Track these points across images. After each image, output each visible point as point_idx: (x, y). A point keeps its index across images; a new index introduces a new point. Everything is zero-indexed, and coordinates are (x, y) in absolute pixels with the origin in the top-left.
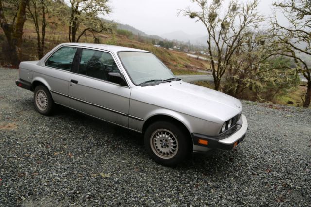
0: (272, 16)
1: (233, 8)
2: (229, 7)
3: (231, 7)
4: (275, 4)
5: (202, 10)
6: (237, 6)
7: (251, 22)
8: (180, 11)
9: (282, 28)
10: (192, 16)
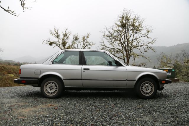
0: (101, 42)
1: (76, 39)
2: (73, 39)
3: (75, 38)
4: (104, 36)
5: (57, 40)
6: (78, 38)
7: (87, 46)
8: (43, 41)
9: (107, 47)
10: (51, 44)
